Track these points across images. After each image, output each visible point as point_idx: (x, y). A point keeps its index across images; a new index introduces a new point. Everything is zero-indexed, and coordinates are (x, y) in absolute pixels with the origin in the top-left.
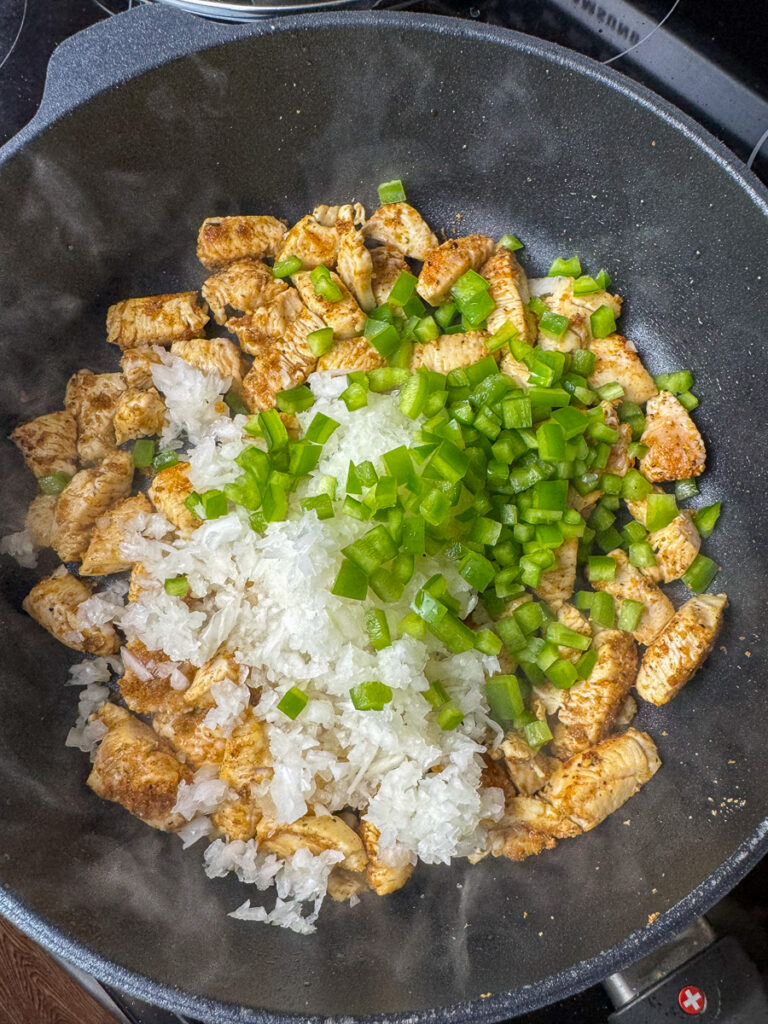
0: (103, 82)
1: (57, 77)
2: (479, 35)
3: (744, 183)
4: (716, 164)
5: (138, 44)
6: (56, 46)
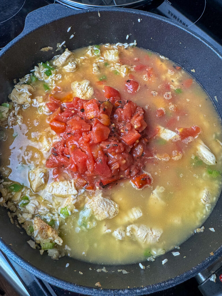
0: (41, 24)
1: (28, 22)
5: (51, 14)
6: (28, 14)
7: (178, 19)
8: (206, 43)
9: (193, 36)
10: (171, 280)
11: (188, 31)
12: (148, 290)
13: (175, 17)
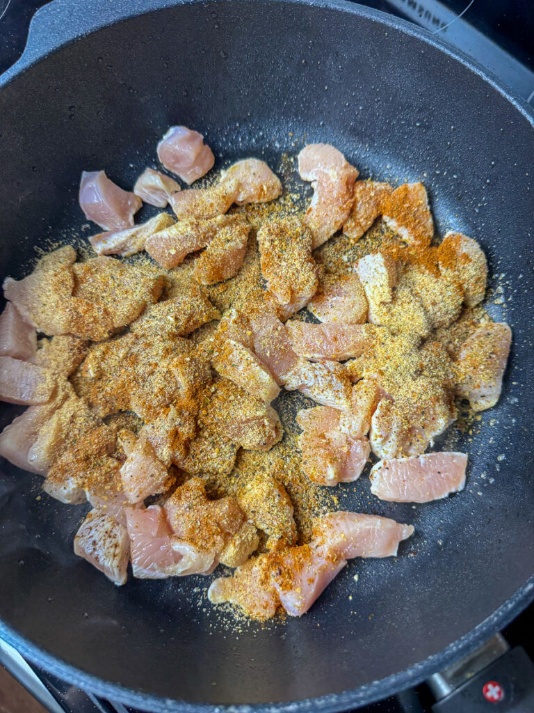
0: (69, 36)
1: (36, 31)
2: (338, 7)
3: (525, 113)
4: (506, 100)
5: (95, 10)
6: (36, 11)
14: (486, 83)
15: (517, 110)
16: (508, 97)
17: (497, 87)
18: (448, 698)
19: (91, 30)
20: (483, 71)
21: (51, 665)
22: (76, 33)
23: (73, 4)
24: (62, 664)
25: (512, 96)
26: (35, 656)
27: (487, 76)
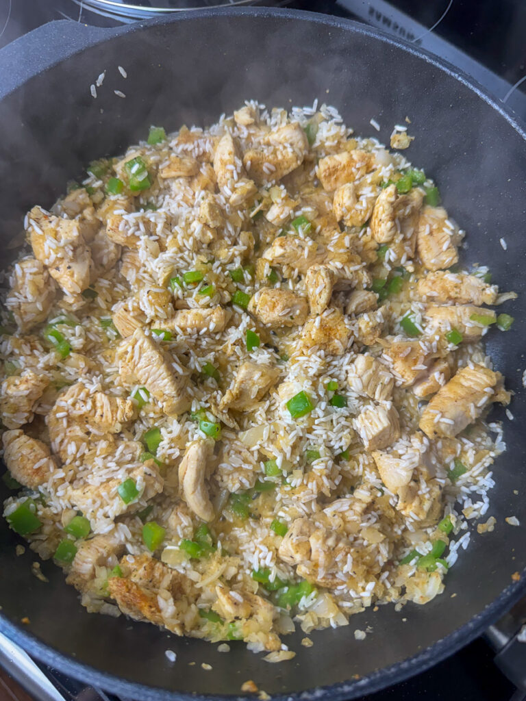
7: (396, 27)
8: (445, 66)
9: (409, 53)
10: (425, 652)
11: (395, 44)
12: (371, 684)
13: (387, 21)
14: (430, 64)
15: (464, 85)
16: (453, 74)
17: (440, 66)
18: (508, 646)
19: (50, 66)
20: (426, 55)
21: (114, 686)
22: (36, 71)
23: (28, 44)
24: (125, 683)
25: (457, 73)
26: (96, 679)
27: (431, 58)
